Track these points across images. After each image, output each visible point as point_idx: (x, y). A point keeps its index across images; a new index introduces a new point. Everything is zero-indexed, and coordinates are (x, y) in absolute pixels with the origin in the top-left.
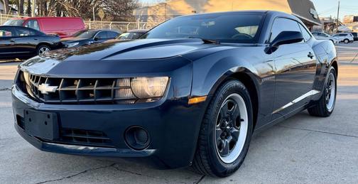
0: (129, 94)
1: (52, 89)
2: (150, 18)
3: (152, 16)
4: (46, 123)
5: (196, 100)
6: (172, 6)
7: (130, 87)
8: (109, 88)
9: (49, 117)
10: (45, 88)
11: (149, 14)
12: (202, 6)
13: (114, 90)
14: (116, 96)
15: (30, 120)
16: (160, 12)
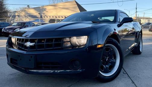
0: (69, 44)
1: (32, 44)
2: (17, 17)
3: (18, 16)
4: (30, 60)
5: (100, 46)
6: (28, 11)
7: (70, 41)
8: (60, 42)
9: (31, 57)
10: (28, 44)
11: (16, 15)
12: (43, 11)
13: (62, 43)
14: (63, 46)
15: (21, 59)
16: (22, 14)
